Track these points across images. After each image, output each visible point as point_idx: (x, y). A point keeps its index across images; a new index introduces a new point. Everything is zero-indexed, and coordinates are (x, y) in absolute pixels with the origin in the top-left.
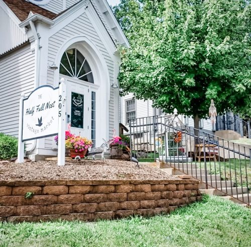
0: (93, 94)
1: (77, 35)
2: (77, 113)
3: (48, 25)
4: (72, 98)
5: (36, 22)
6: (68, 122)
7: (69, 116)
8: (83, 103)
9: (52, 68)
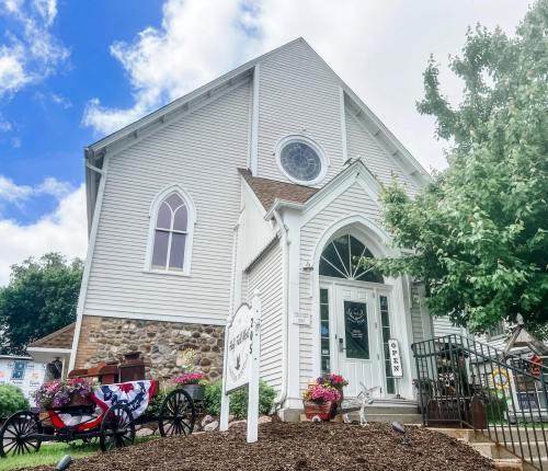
0: (383, 300)
1: (344, 216)
2: (357, 333)
3: (298, 212)
4: (346, 310)
5: (281, 210)
6: (341, 350)
7: (341, 341)
8: (365, 317)
9: (305, 269)
